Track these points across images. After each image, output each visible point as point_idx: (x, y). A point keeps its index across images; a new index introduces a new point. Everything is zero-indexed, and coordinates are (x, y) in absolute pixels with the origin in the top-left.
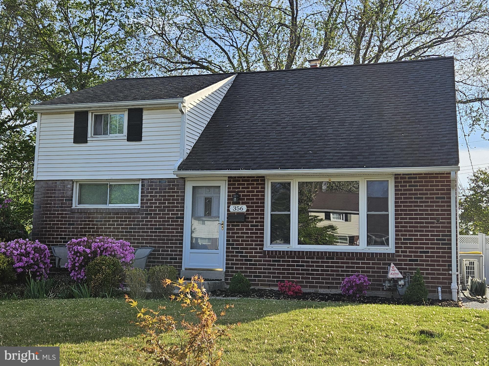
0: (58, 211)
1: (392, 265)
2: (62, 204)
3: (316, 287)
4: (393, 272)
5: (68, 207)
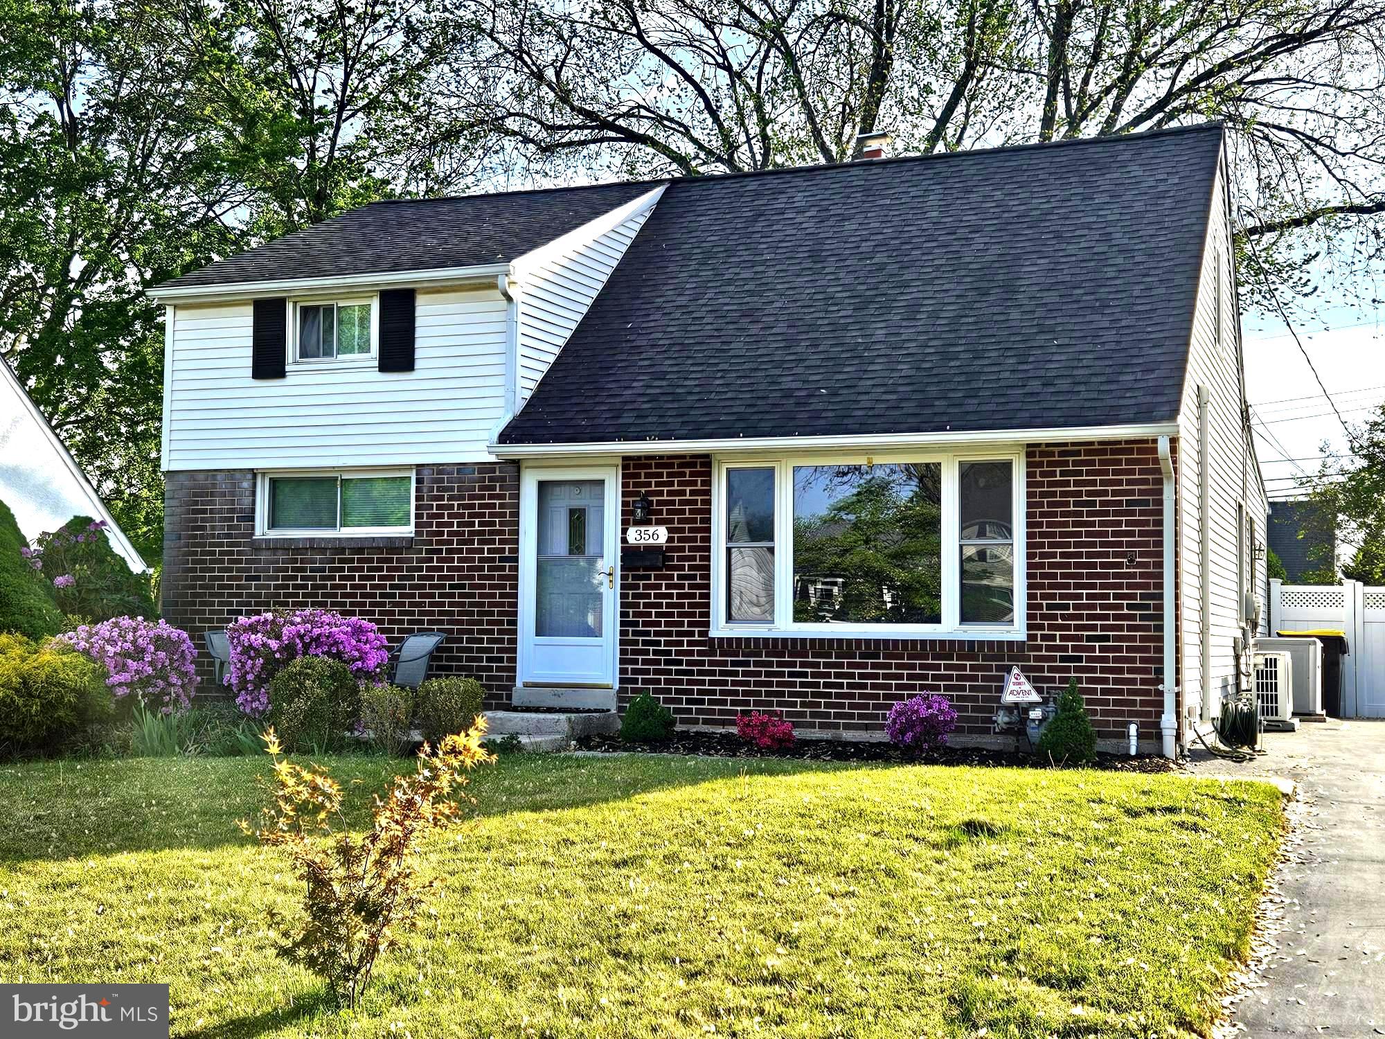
0: (221, 545)
1: (1015, 671)
2: (230, 528)
3: (837, 726)
4: (1016, 688)
5: (243, 536)
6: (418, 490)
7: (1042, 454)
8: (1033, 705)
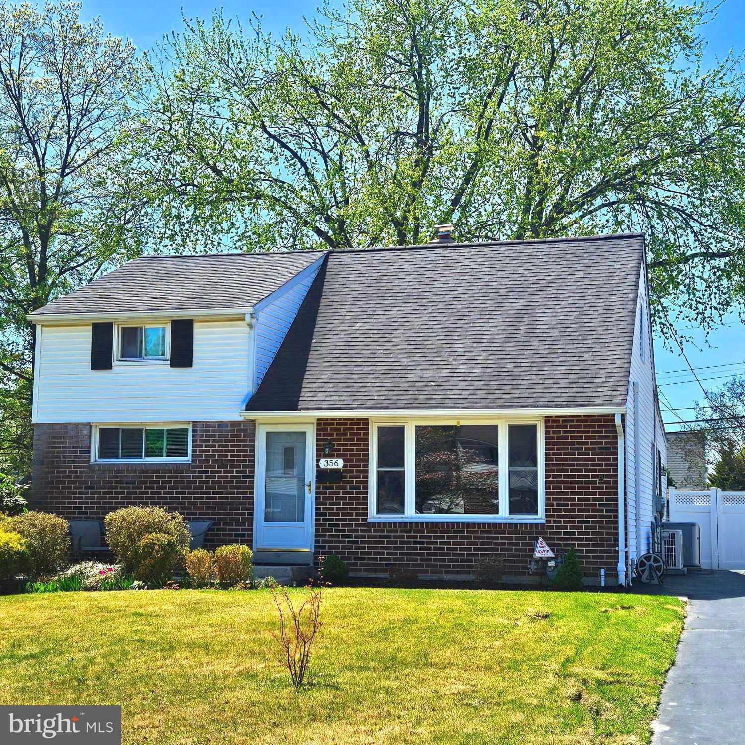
0: (70, 467)
2: (75, 457)
4: (541, 549)
5: (84, 462)
6: (193, 436)
7: (554, 421)
8: (550, 559)
